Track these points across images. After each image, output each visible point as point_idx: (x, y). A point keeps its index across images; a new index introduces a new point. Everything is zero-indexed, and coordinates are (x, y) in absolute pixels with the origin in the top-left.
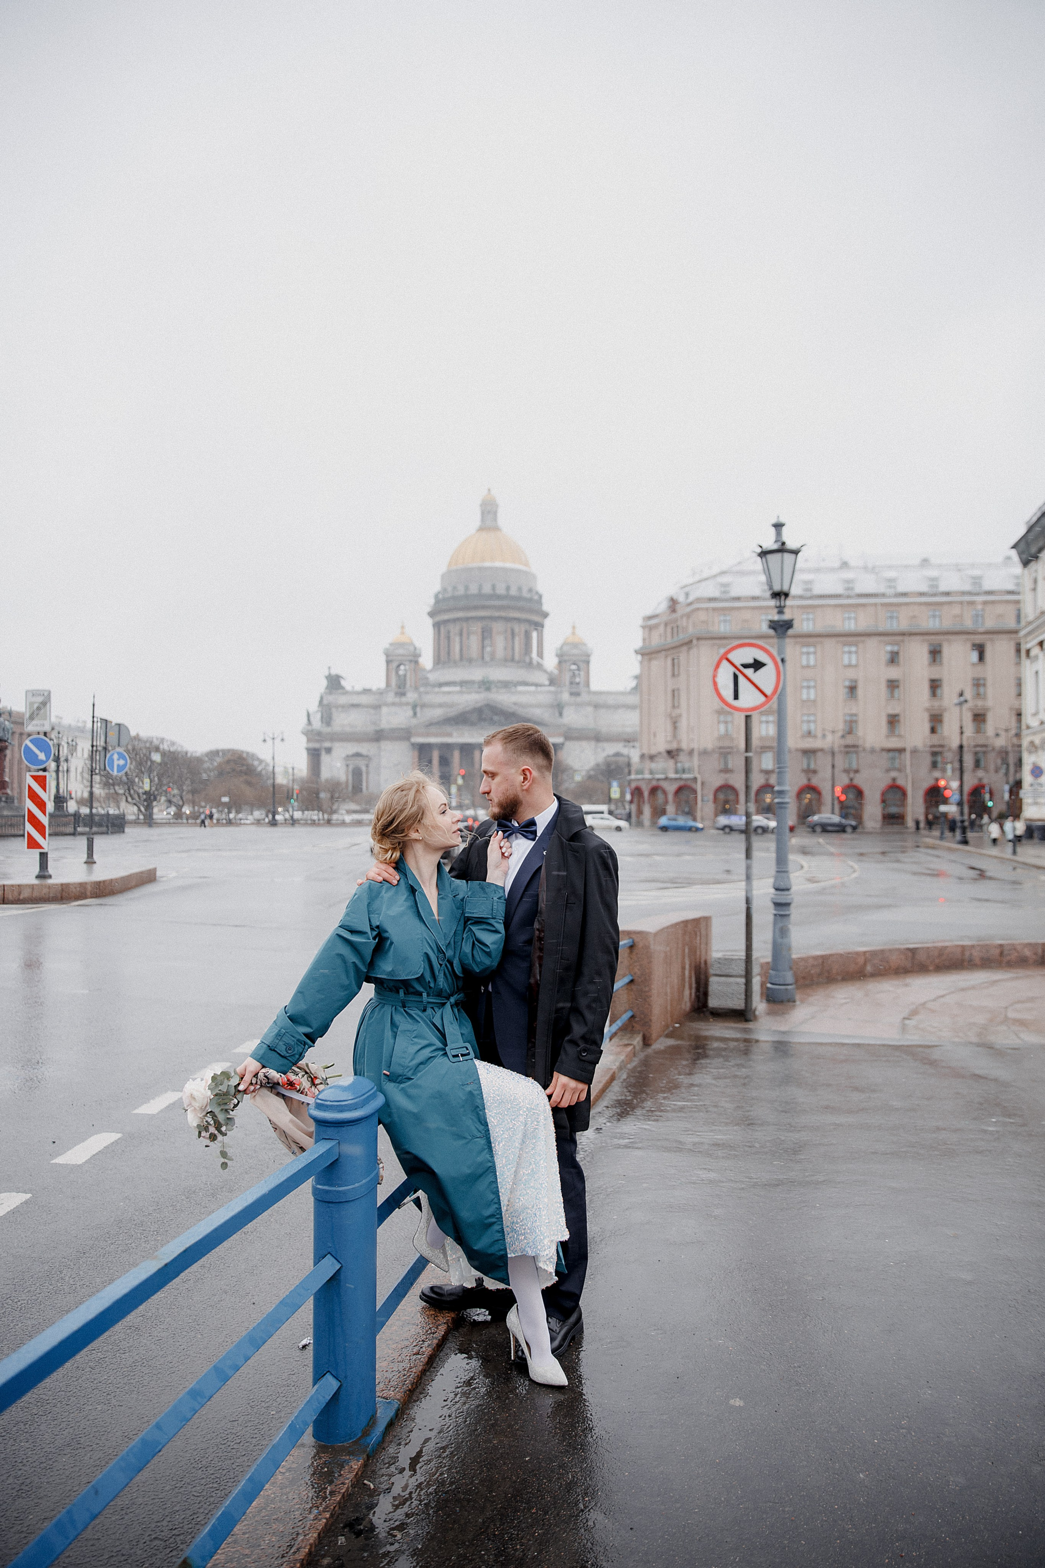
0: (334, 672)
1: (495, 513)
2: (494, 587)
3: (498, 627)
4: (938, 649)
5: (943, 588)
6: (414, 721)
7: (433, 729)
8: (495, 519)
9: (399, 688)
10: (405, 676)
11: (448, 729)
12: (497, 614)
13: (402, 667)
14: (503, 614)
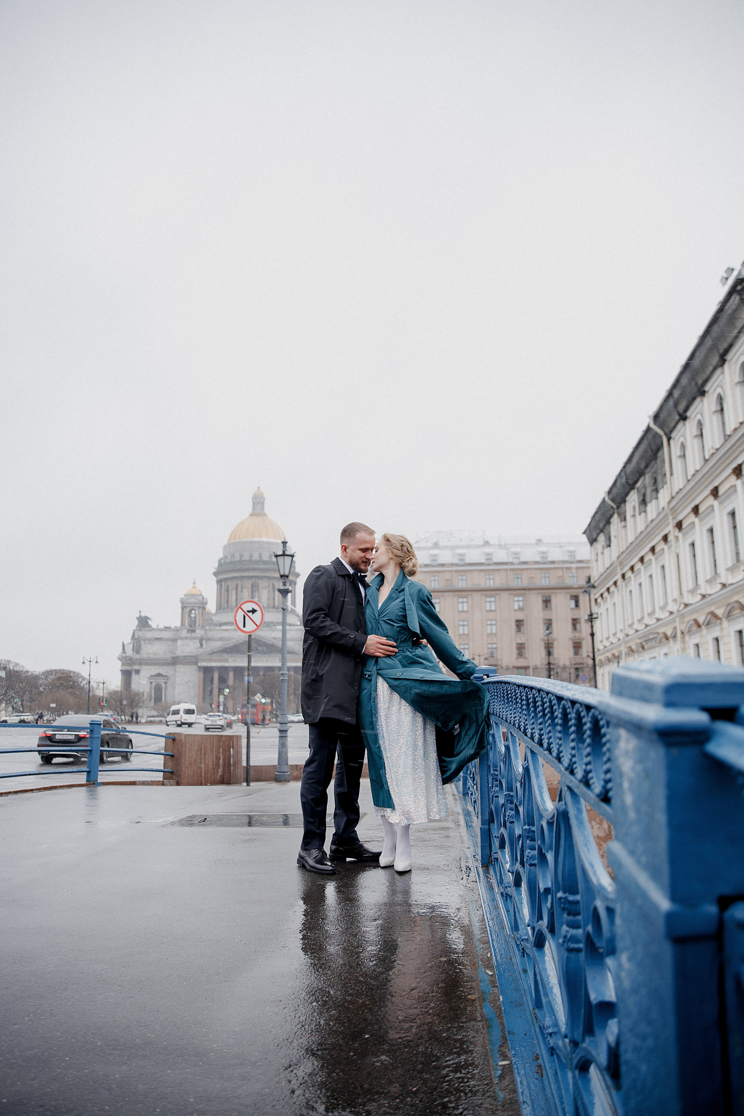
0: (143, 615)
1: (263, 504)
2: (260, 555)
3: (263, 583)
4: (549, 599)
5: (550, 559)
6: (201, 650)
7: (214, 657)
8: (263, 508)
9: (191, 627)
10: (195, 617)
11: (225, 656)
12: (263, 574)
13: (193, 612)
14: (267, 575)
